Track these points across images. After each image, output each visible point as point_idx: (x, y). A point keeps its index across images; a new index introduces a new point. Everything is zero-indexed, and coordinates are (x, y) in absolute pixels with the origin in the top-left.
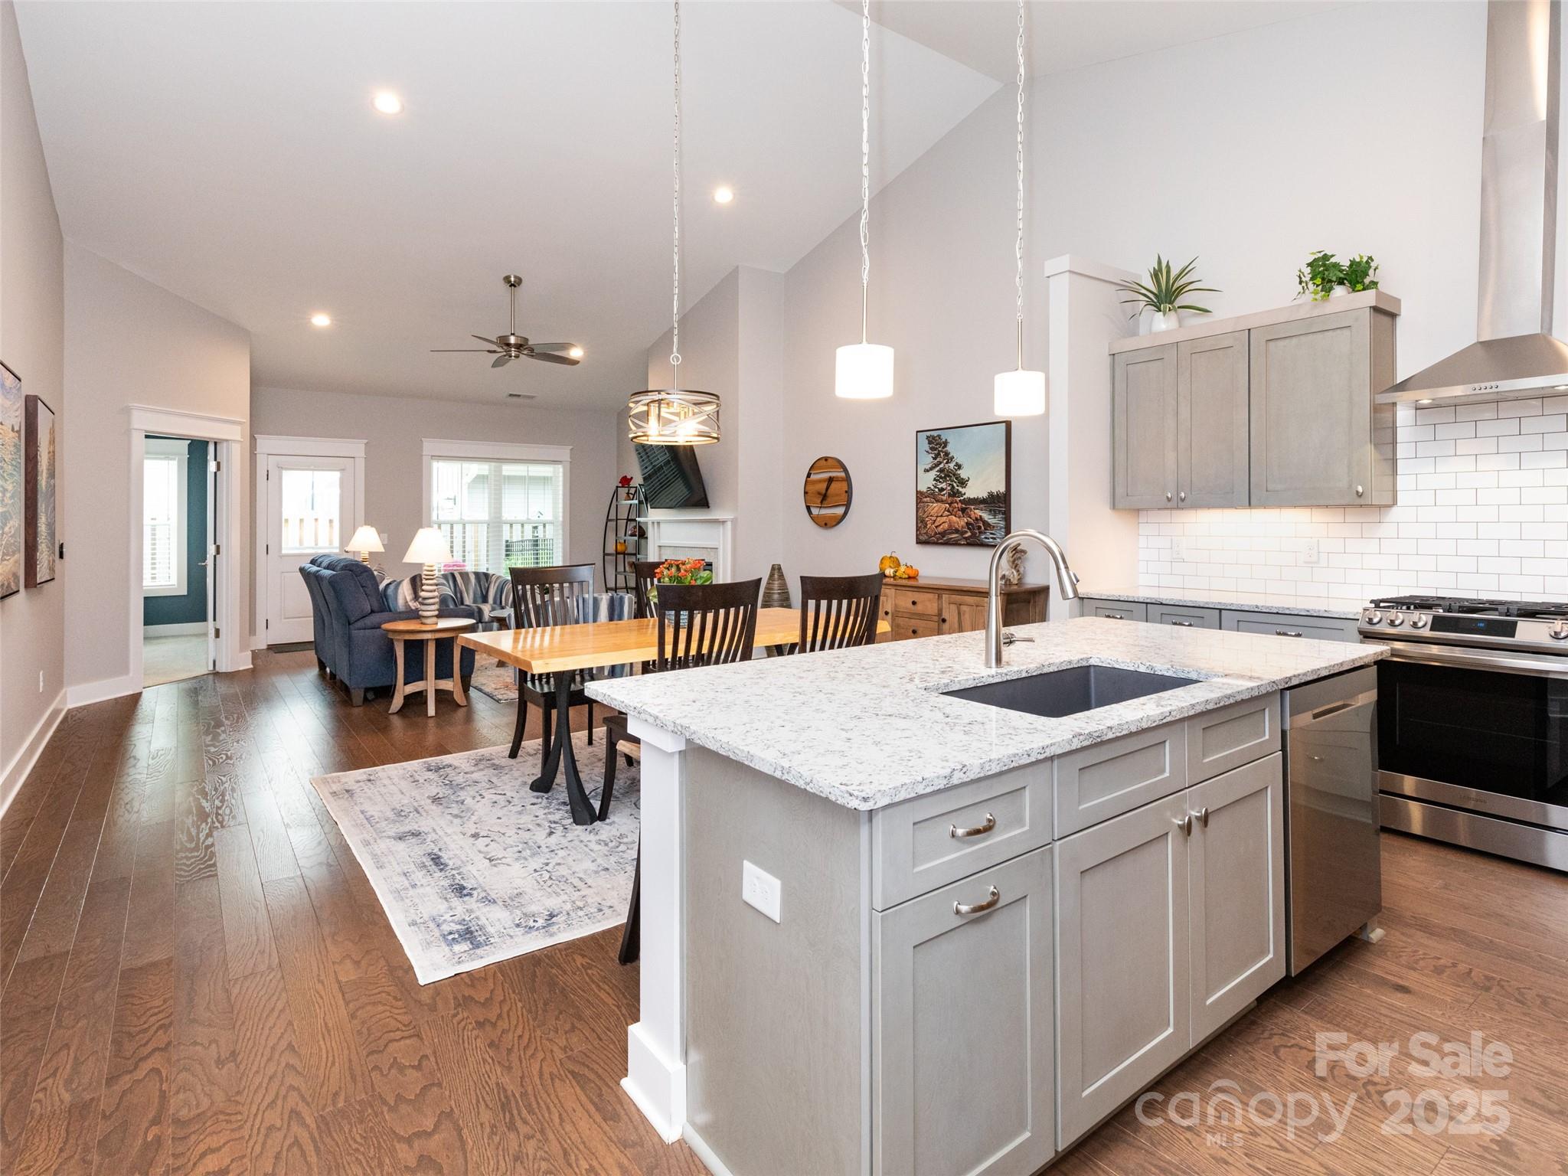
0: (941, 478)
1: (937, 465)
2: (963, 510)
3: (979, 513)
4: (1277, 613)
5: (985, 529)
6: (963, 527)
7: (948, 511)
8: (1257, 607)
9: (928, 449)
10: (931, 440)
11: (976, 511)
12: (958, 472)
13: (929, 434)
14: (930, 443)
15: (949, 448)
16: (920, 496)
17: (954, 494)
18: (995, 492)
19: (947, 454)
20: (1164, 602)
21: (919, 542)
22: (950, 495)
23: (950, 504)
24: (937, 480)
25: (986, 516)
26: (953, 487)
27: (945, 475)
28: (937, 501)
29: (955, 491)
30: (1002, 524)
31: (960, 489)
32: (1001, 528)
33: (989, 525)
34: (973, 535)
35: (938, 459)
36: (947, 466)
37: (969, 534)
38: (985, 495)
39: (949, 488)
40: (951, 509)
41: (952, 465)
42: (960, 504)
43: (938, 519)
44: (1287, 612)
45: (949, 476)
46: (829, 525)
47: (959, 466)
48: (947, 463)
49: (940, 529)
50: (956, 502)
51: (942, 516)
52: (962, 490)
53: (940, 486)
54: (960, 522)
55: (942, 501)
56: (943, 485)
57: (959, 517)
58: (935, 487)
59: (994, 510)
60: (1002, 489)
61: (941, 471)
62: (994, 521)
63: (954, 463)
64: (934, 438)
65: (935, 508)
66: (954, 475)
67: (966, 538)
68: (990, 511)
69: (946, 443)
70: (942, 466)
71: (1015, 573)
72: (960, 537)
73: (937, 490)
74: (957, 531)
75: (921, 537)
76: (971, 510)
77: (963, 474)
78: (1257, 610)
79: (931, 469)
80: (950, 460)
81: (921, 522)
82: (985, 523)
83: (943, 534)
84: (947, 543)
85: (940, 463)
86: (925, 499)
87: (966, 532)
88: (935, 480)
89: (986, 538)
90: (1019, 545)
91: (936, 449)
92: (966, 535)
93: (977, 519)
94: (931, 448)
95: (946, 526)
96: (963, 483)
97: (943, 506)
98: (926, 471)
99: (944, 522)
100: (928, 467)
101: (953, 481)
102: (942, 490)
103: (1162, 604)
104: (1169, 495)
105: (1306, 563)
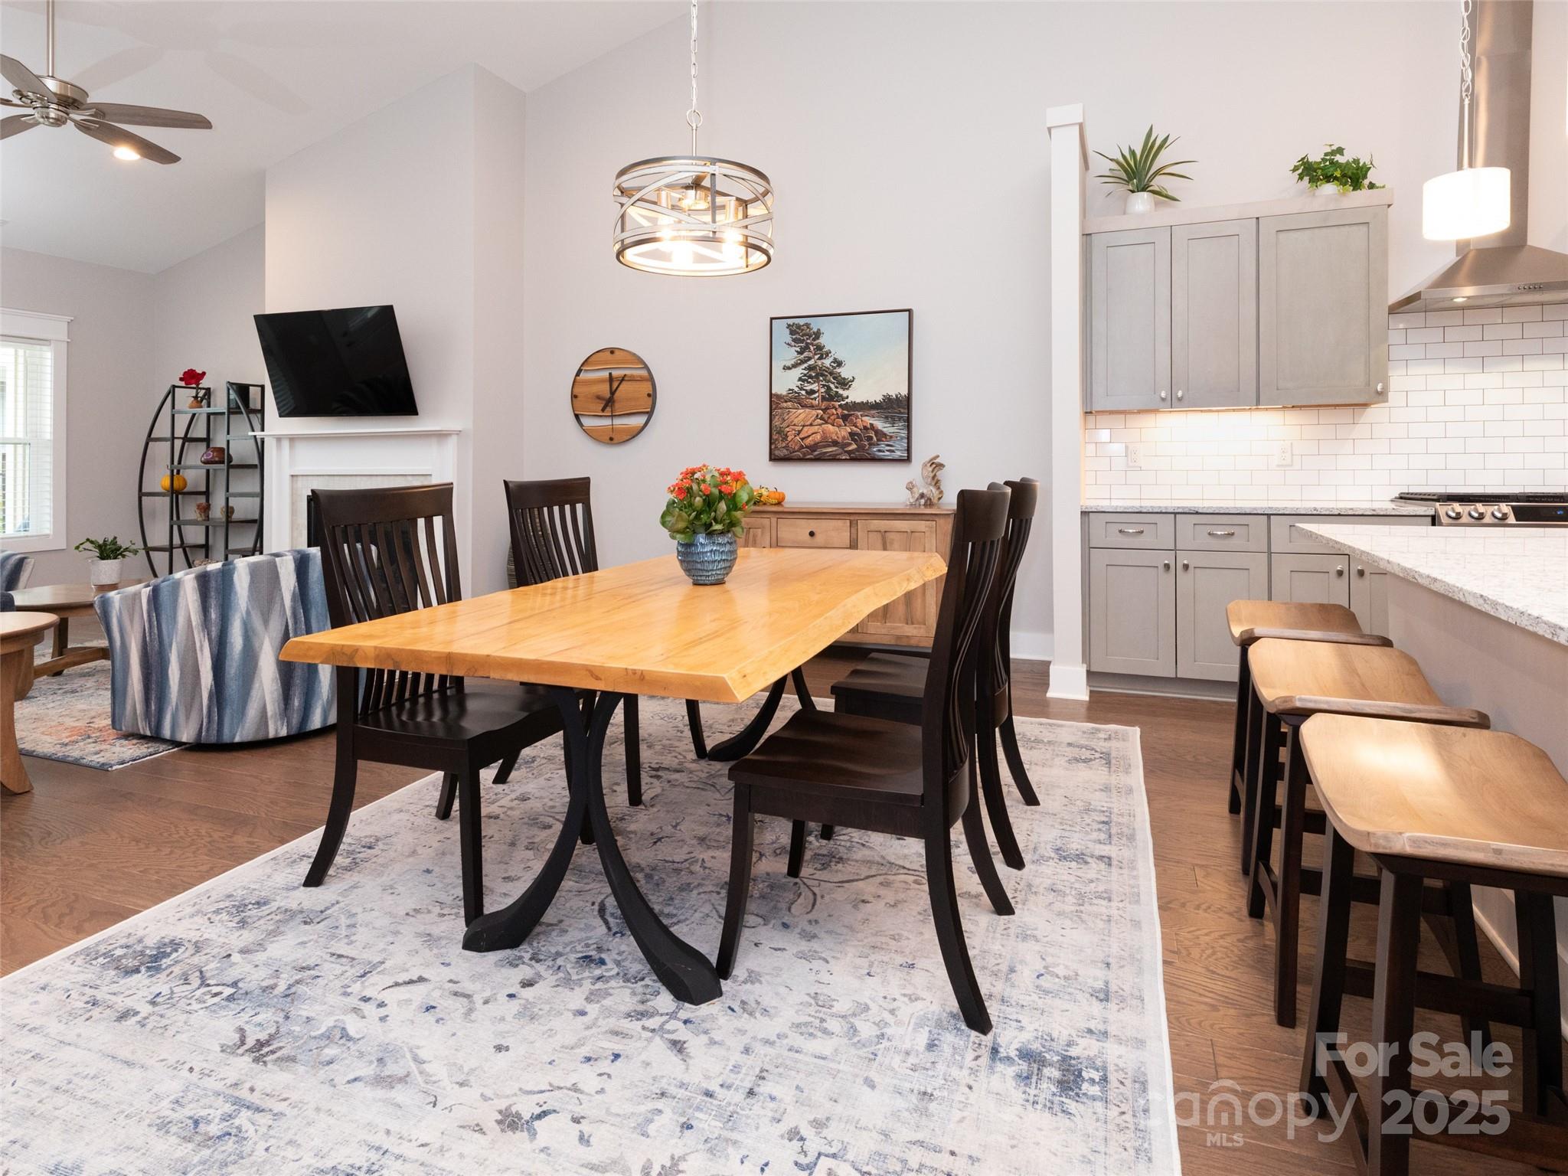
0: (810, 377)
1: (803, 362)
2: (845, 418)
3: (868, 420)
4: (1339, 515)
5: (878, 440)
6: (844, 438)
7: (822, 418)
8: (1315, 509)
9: (789, 340)
10: (794, 330)
11: (864, 418)
12: (838, 370)
13: (790, 321)
14: (792, 333)
15: (822, 341)
16: (775, 402)
17: (830, 397)
18: (893, 394)
19: (819, 348)
20: (1200, 511)
21: (774, 458)
22: (824, 399)
23: (825, 410)
24: (803, 381)
25: (879, 424)
26: (829, 388)
27: (815, 374)
28: (804, 406)
29: (833, 393)
30: (904, 434)
31: (841, 391)
32: (902, 438)
33: (885, 435)
34: (861, 448)
35: (806, 354)
36: (819, 363)
37: (854, 446)
38: (879, 398)
39: (823, 390)
40: (826, 417)
41: (827, 362)
42: (840, 411)
43: (806, 429)
45: (822, 375)
46: (615, 441)
47: (839, 364)
48: (819, 359)
49: (808, 442)
50: (834, 407)
51: (811, 425)
52: (845, 393)
53: (809, 387)
54: (842, 432)
55: (812, 407)
56: (815, 387)
57: (839, 426)
58: (801, 389)
59: (892, 417)
60: (904, 392)
61: (810, 368)
62: (892, 430)
63: (831, 359)
64: (799, 326)
65: (801, 415)
66: (831, 374)
67: (849, 453)
68: (887, 417)
69: (818, 335)
70: (811, 362)
71: (934, 490)
72: (840, 451)
73: (803, 392)
74: (835, 443)
75: (777, 453)
76: (857, 418)
77: (845, 372)
78: (1315, 512)
79: (795, 366)
80: (824, 355)
81: (776, 435)
82: (877, 432)
83: (813, 447)
84: (820, 459)
85: (810, 359)
86: (785, 405)
87: (850, 444)
88: (800, 379)
89: (880, 451)
90: (938, 456)
91: (802, 341)
92: (850, 448)
93: (865, 428)
94: (794, 340)
95: (818, 437)
96: (845, 384)
97: (814, 412)
98: (786, 368)
99: (815, 433)
100: (789, 364)
101: (829, 381)
102: (813, 392)
103: (1197, 513)
104: (1163, 395)
105: (1278, 466)
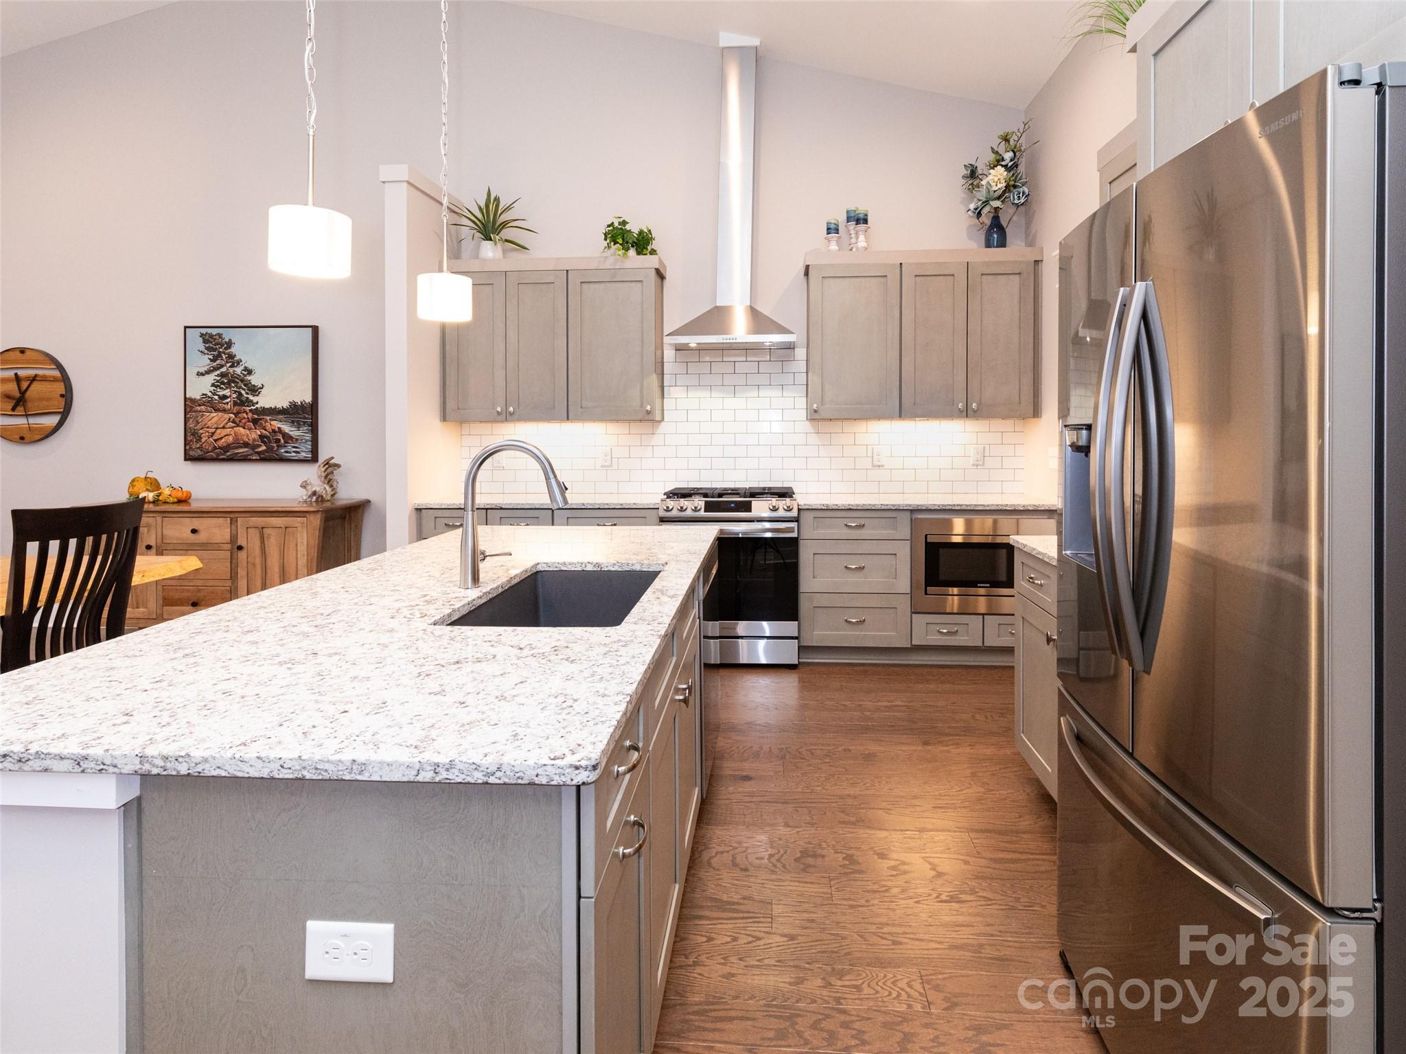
0: (223, 383)
1: (215, 369)
2: (255, 422)
3: (276, 424)
4: (599, 509)
5: (286, 442)
6: (254, 440)
7: (234, 422)
8: (583, 505)
9: (202, 348)
10: (207, 339)
11: (273, 423)
12: (249, 378)
13: (204, 331)
14: (205, 341)
15: (233, 350)
16: (190, 405)
17: (241, 402)
18: (298, 401)
19: (231, 356)
21: (188, 457)
22: (235, 404)
23: (236, 414)
24: (216, 386)
25: (287, 428)
26: (240, 394)
27: (227, 380)
28: (217, 410)
29: (244, 399)
30: (308, 436)
31: (251, 397)
32: (307, 441)
33: (291, 438)
34: (270, 449)
35: (218, 362)
36: (231, 370)
37: (264, 448)
38: (285, 405)
39: (235, 396)
40: (237, 420)
41: (238, 370)
42: (250, 415)
43: (219, 431)
44: (607, 507)
45: (234, 382)
46: (26, 440)
47: (250, 372)
48: (232, 366)
49: (221, 443)
50: (245, 412)
51: (224, 427)
52: (255, 399)
53: (221, 393)
54: (253, 435)
55: (224, 411)
56: (227, 392)
57: (250, 429)
58: (214, 394)
59: (298, 422)
60: (308, 399)
61: (222, 375)
62: (298, 433)
63: (242, 368)
64: (211, 336)
65: (214, 418)
66: (242, 381)
67: (259, 453)
68: (293, 422)
69: (229, 344)
70: (224, 369)
71: (327, 488)
72: (251, 452)
73: (216, 397)
74: (246, 445)
75: (192, 453)
76: (266, 421)
77: (254, 380)
78: (583, 507)
79: (208, 372)
80: (235, 363)
81: (191, 436)
82: (285, 435)
83: (226, 448)
84: (232, 459)
85: (222, 366)
86: (199, 408)
87: (260, 446)
88: (213, 385)
89: (287, 452)
90: (332, 458)
91: (215, 350)
92: (260, 449)
93: (274, 431)
94: (207, 348)
95: (230, 439)
96: (255, 390)
97: (227, 416)
98: (200, 374)
99: (228, 435)
100: (202, 370)
101: (240, 388)
102: (225, 397)
104: (499, 409)
105: (602, 466)
